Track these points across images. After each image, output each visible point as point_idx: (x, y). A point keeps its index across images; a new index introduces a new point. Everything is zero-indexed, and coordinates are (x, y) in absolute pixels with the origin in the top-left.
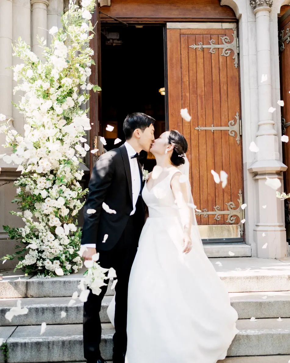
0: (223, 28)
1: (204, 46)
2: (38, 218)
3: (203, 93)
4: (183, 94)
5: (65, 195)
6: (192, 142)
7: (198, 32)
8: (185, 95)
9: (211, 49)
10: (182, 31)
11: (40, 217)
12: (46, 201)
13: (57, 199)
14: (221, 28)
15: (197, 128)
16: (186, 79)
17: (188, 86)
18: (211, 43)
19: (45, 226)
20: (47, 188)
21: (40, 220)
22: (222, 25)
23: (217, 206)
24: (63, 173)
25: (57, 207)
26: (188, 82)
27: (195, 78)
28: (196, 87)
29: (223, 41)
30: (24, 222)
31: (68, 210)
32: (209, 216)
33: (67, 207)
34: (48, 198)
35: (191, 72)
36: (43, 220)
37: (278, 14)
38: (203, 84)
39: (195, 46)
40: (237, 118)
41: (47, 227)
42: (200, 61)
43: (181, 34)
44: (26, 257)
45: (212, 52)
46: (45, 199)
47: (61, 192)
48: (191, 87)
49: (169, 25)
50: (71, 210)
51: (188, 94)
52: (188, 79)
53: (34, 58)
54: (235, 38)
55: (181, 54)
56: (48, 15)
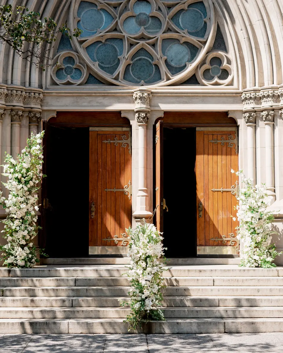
0: (123, 130)
1: (111, 141)
2: (14, 240)
3: (110, 170)
4: (98, 170)
5: (28, 229)
6: (102, 198)
7: (108, 133)
8: (99, 170)
9: (115, 143)
10: (98, 132)
11: (15, 240)
12: (19, 232)
13: (24, 231)
14: (121, 130)
15: (106, 190)
16: (100, 161)
17: (101, 165)
18: (115, 140)
19: (17, 245)
20: (19, 226)
21: (15, 241)
22: (122, 129)
23: (116, 235)
24: (27, 219)
25: (24, 235)
26: (101, 163)
27: (106, 160)
28: (106, 165)
29: (123, 138)
30: (8, 242)
31: (29, 237)
32: (112, 241)
33: (29, 235)
34: (20, 230)
35: (103, 157)
36: (17, 241)
37: (153, 125)
38: (110, 164)
39: (106, 142)
40: (130, 184)
41: (18, 245)
42: (109, 150)
43: (98, 134)
44: (8, 259)
45: (116, 145)
46: (18, 231)
47: (26, 228)
48: (103, 165)
49: (91, 129)
50: (31, 237)
51: (101, 170)
52: (101, 161)
53: (14, 162)
54: (130, 137)
55: (97, 146)
56: (21, 128)
